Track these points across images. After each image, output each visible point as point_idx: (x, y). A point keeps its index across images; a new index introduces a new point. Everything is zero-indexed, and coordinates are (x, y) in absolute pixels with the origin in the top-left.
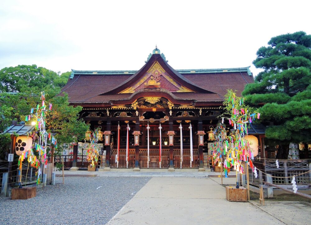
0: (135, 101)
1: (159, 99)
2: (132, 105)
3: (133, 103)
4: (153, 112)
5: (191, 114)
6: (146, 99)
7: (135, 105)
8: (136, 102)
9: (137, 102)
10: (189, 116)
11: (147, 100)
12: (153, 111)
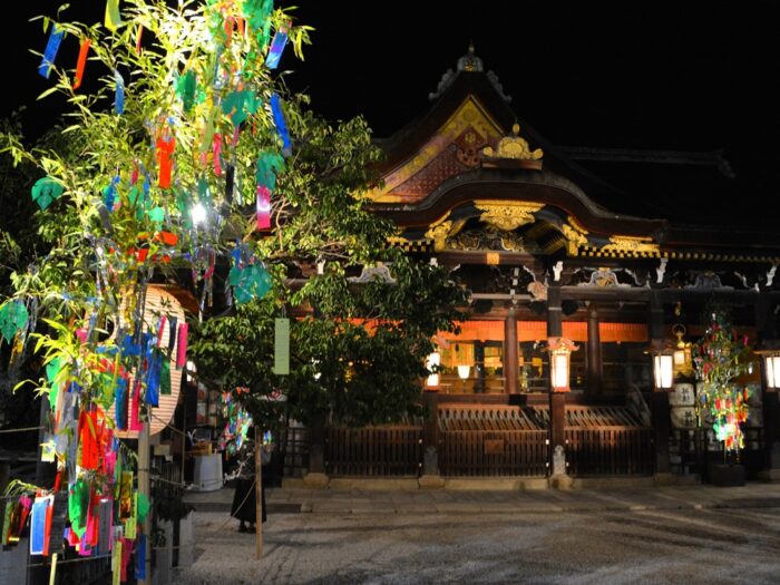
0: (445, 217)
1: (532, 213)
2: (430, 234)
3: (436, 224)
4: (489, 266)
5: (623, 278)
6: (483, 211)
7: (439, 231)
8: (445, 221)
9: (450, 222)
10: (617, 283)
11: (485, 215)
12: (488, 262)
